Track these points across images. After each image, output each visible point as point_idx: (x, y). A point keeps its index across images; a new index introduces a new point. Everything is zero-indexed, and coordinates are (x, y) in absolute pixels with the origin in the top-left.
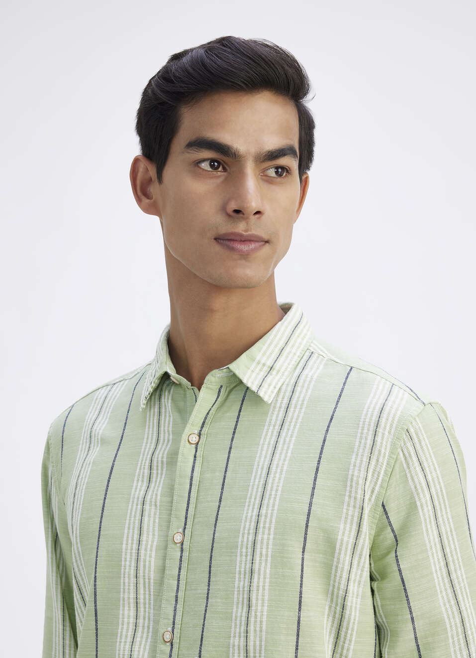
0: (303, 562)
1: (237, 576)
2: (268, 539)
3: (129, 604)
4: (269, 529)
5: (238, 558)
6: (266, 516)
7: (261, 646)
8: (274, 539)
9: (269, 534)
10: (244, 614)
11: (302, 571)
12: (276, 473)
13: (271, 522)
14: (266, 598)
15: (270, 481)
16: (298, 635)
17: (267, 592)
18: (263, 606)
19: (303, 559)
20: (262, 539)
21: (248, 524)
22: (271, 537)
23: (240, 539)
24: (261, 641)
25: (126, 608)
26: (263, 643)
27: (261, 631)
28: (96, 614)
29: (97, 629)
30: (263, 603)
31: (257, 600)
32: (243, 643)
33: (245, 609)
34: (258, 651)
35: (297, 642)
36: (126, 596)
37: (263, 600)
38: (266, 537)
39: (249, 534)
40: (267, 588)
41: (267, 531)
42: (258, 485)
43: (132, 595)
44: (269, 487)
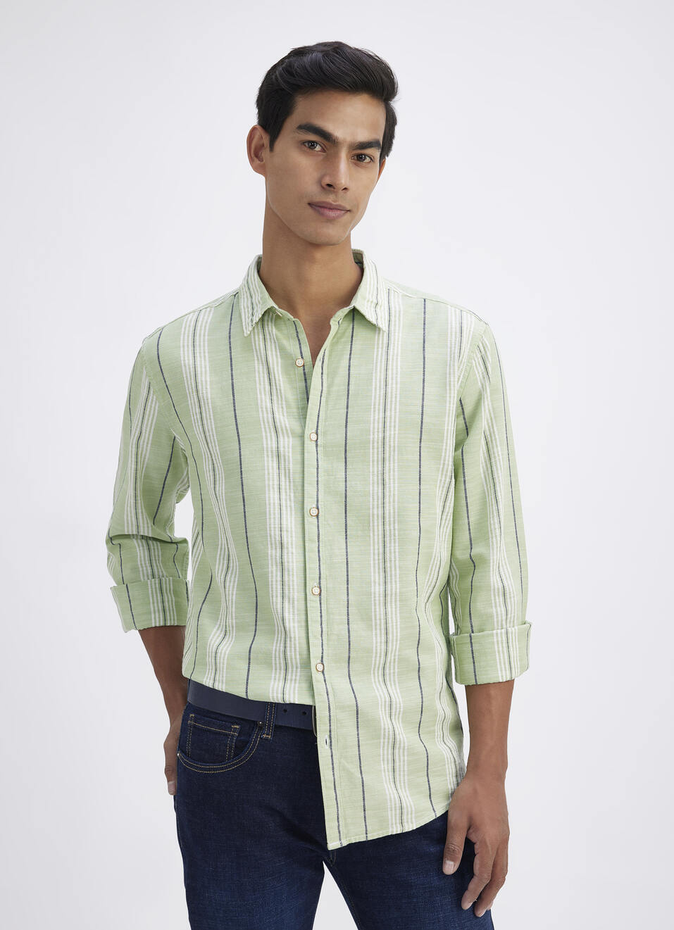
0: (420, 450)
1: (371, 464)
2: (395, 434)
3: (273, 488)
4: (395, 427)
5: (371, 450)
6: (391, 418)
7: (394, 512)
8: (399, 433)
9: (395, 430)
10: (380, 491)
11: (420, 456)
12: (392, 384)
13: (395, 422)
14: (396, 477)
15: (389, 390)
16: (420, 503)
17: (396, 473)
18: (394, 483)
19: (420, 447)
20: (390, 435)
21: (376, 425)
22: (397, 432)
23: (371, 437)
24: (394, 509)
25: (271, 492)
26: (396, 511)
27: (394, 502)
28: (244, 500)
29: (245, 512)
30: (394, 482)
31: (390, 479)
32: (381, 512)
33: (381, 487)
34: (392, 517)
35: (420, 508)
36: (271, 483)
37: (394, 479)
38: (392, 433)
39: (378, 432)
40: (396, 470)
41: (392, 429)
42: (380, 395)
43: (276, 483)
44: (389, 395)
